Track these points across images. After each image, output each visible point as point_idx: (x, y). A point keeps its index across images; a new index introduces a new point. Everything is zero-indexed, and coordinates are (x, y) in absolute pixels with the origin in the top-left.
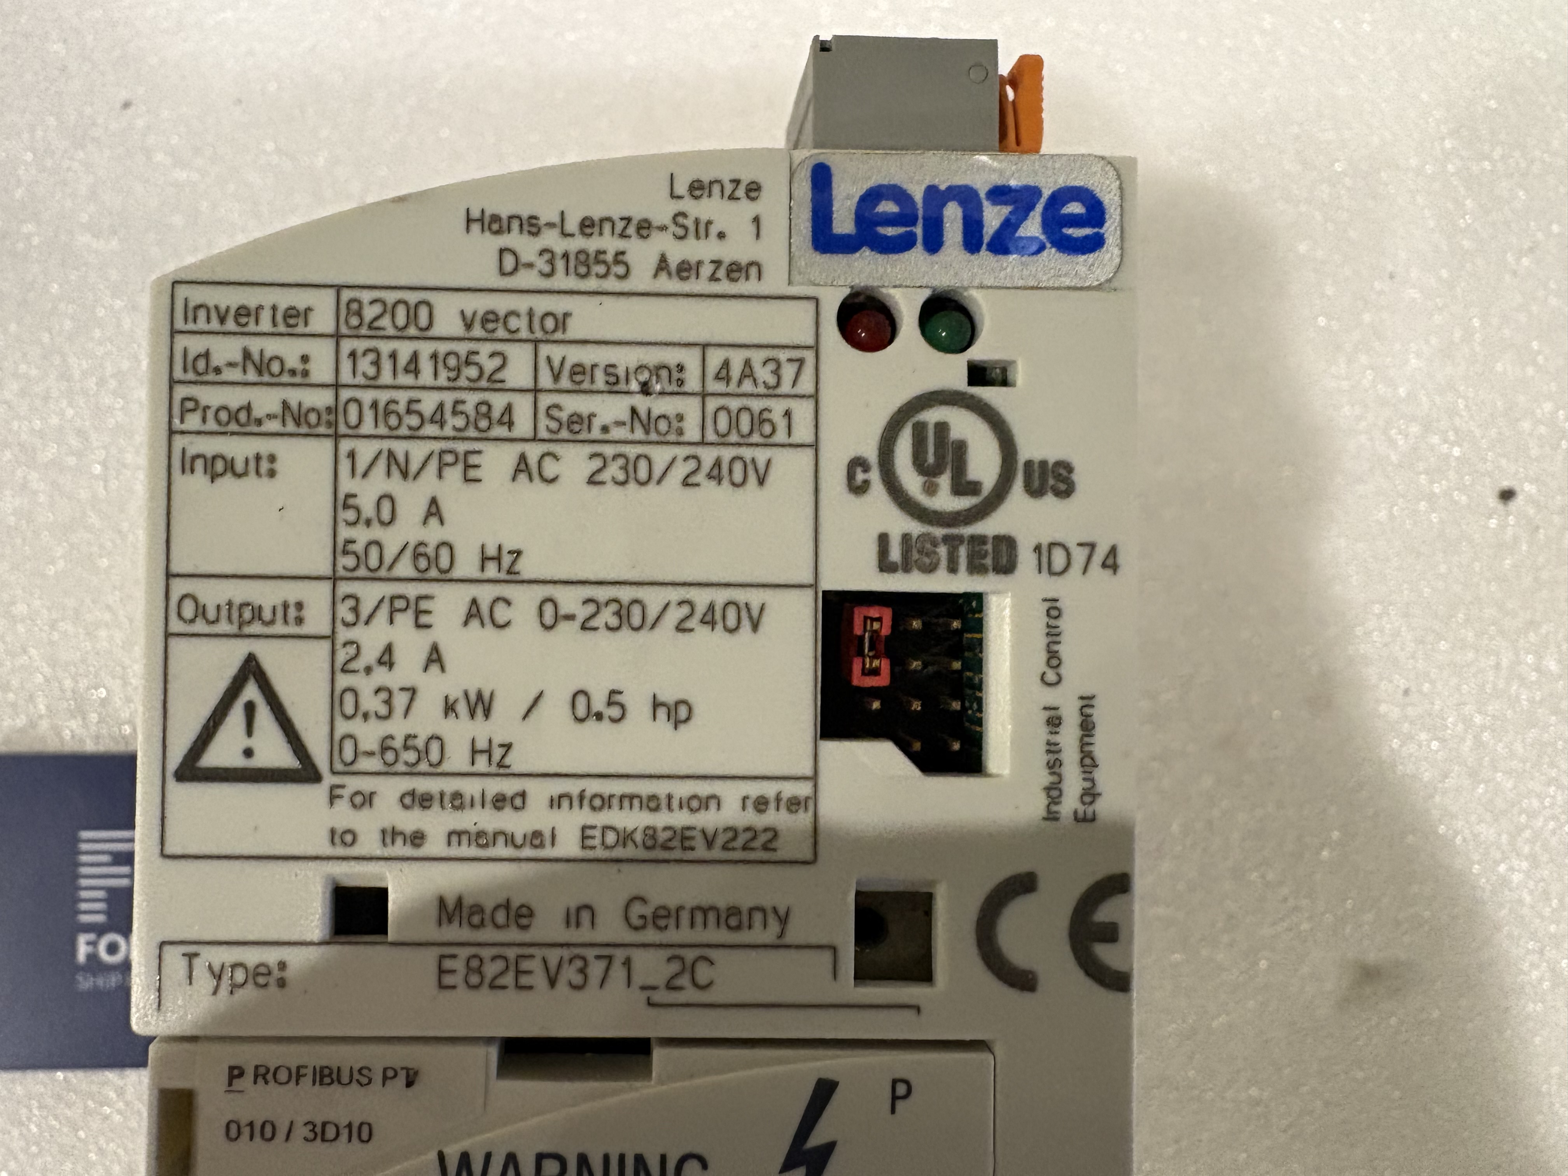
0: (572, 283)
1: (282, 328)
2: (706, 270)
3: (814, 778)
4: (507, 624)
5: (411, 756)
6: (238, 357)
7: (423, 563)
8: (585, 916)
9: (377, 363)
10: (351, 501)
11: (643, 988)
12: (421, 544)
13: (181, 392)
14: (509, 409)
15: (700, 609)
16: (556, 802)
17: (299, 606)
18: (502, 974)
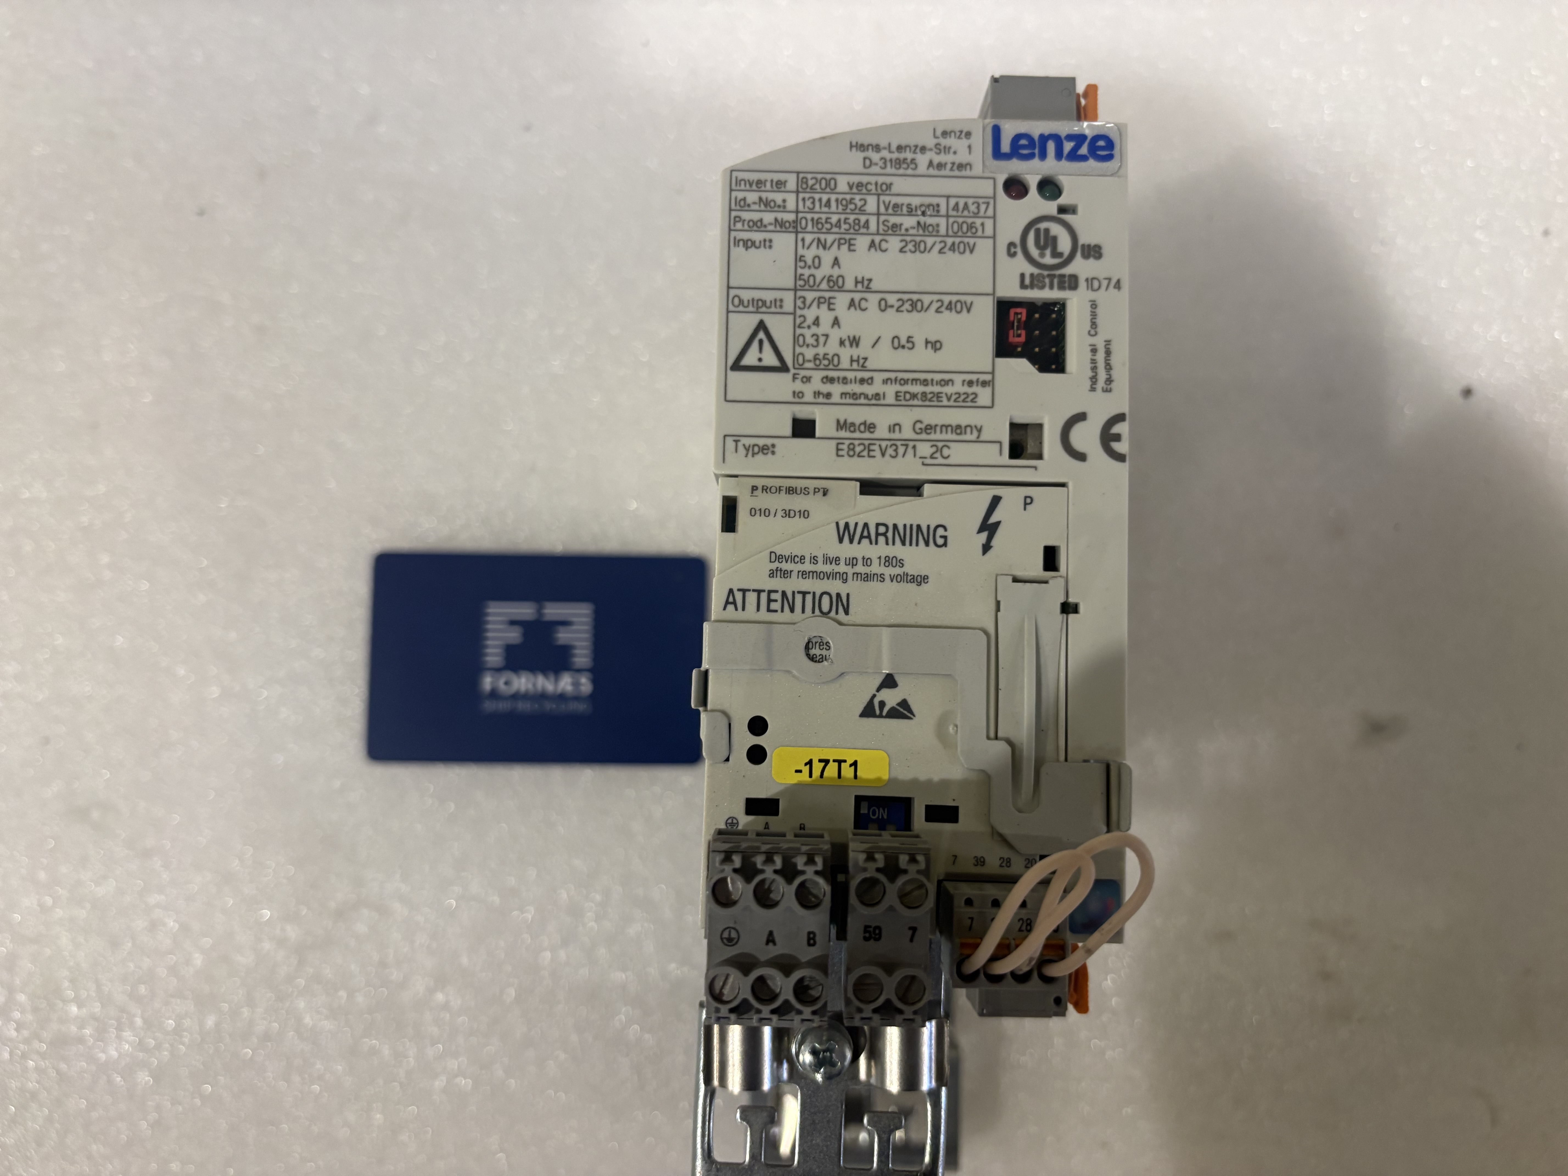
0: (893, 171)
1: (775, 189)
2: (949, 166)
3: (993, 373)
4: (866, 309)
5: (826, 362)
6: (757, 200)
7: (831, 284)
8: (897, 428)
9: (813, 203)
10: (803, 258)
11: (920, 458)
12: (831, 276)
13: (734, 214)
14: (867, 221)
15: (946, 303)
16: (885, 381)
17: (781, 300)
18: (862, 451)
